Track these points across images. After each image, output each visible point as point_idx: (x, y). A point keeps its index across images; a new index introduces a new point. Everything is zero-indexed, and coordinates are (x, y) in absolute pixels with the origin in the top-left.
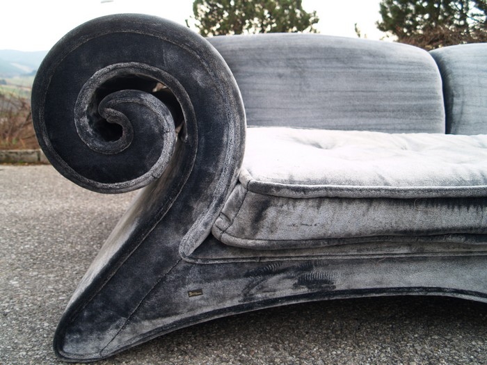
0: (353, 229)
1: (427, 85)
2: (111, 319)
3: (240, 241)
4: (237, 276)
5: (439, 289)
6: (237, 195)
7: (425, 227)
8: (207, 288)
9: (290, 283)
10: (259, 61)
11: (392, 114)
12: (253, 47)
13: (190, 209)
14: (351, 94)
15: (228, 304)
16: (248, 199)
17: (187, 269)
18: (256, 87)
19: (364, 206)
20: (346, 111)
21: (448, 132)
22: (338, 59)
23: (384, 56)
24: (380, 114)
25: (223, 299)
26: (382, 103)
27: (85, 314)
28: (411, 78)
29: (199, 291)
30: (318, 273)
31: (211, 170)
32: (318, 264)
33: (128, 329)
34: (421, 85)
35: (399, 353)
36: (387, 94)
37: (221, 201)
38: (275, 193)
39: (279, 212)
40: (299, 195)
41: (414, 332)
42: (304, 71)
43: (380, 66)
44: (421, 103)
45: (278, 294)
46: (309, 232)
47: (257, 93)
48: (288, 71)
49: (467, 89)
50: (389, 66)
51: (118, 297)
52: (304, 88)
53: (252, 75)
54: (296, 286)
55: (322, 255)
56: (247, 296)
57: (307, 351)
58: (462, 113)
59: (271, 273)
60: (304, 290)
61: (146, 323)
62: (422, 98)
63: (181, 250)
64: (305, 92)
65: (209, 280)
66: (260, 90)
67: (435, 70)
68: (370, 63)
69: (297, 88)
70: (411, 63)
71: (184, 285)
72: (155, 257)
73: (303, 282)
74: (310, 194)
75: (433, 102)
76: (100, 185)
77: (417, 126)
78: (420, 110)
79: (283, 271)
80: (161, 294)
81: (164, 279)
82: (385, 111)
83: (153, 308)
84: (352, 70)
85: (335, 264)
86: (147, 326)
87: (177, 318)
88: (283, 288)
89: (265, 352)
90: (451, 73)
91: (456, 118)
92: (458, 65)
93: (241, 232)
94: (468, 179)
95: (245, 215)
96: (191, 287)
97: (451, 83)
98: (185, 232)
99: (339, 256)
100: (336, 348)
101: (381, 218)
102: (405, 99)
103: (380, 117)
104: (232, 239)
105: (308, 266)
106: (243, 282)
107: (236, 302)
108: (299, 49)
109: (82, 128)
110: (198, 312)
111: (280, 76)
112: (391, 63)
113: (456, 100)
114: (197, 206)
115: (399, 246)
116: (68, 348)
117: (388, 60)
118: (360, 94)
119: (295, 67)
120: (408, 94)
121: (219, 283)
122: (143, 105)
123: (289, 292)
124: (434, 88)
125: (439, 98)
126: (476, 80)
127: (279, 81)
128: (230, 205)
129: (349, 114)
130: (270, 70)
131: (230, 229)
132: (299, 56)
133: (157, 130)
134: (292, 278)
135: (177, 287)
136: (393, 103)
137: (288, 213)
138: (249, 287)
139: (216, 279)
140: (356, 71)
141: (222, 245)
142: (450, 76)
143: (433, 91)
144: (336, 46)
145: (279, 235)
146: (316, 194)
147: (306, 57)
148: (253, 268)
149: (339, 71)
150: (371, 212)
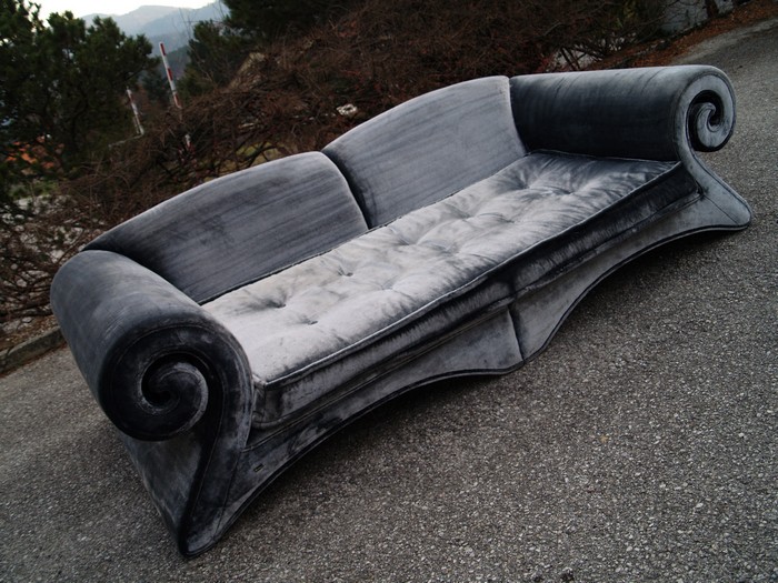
0: (338, 382)
1: (335, 193)
2: (213, 513)
3: (274, 423)
4: (280, 444)
5: (406, 388)
6: (259, 396)
7: (380, 359)
8: (264, 461)
9: (313, 431)
10: (177, 237)
11: (316, 233)
12: (165, 225)
13: (234, 419)
14: (273, 231)
15: (281, 464)
16: (269, 396)
17: (247, 456)
18: (187, 263)
19: (339, 366)
20: (275, 248)
21: (371, 226)
22: (247, 203)
23: (286, 181)
24: (306, 237)
25: (277, 462)
26: (304, 226)
27: (194, 519)
28: (319, 192)
29: (261, 466)
30: (327, 417)
31: (237, 389)
32: (325, 411)
33: (226, 514)
34: (331, 195)
35: (400, 438)
36: (304, 216)
37: (250, 404)
38: (283, 384)
39: (290, 394)
40: (297, 379)
41: (404, 418)
42: (223, 228)
43: (288, 192)
44: (338, 211)
45: (309, 442)
46: (312, 397)
47: (191, 269)
48: (209, 235)
49: (370, 180)
50: (296, 189)
51: (211, 497)
52: (230, 244)
53: (178, 254)
54: (318, 432)
55: (325, 404)
56: (290, 452)
57: (342, 467)
58: (375, 204)
59: (300, 431)
60: (324, 431)
61: (236, 504)
62: (335, 207)
63: (239, 446)
64: (232, 247)
65: (263, 456)
66: (192, 265)
67: (337, 174)
68: (278, 193)
69: (224, 247)
70: (313, 177)
71: (250, 467)
72: (224, 460)
73: (321, 427)
74: (305, 374)
75: (346, 206)
76: (171, 434)
77: (342, 234)
78: (339, 218)
79: (307, 426)
80: (238, 480)
81: (236, 470)
82: (309, 232)
83: (237, 492)
84: (265, 208)
85: (336, 405)
86: (237, 505)
87: (254, 490)
88: (311, 436)
89: (316, 482)
90: (351, 170)
91: (372, 211)
92: (354, 160)
93: (272, 417)
94: (393, 315)
95: (270, 406)
96: (255, 466)
97: (355, 180)
98: (236, 435)
99: (336, 399)
100: (359, 455)
101: (351, 367)
102: (321, 214)
103: (307, 240)
104: (268, 424)
105: (320, 415)
106: (285, 446)
107: (285, 461)
108: (208, 208)
109: (145, 406)
110: (265, 478)
111: (204, 242)
112: (297, 185)
113: (365, 195)
114: (238, 416)
115: (370, 375)
116: (192, 548)
117: (292, 182)
118: (280, 227)
119: (213, 228)
120: (323, 207)
121: (271, 455)
122: (178, 373)
123: (315, 437)
124: (342, 193)
125: (350, 199)
126: (375, 168)
127: (205, 248)
128: (258, 404)
129: (280, 249)
130: (193, 241)
131: (264, 419)
132: (211, 215)
133: (193, 383)
134: (313, 428)
135: (246, 471)
136: (313, 222)
137: (296, 392)
138: (290, 447)
139: (267, 453)
140: (268, 207)
141: (262, 431)
142: (352, 174)
143: (343, 195)
144: (240, 189)
145: (296, 407)
146: (308, 373)
147: (218, 213)
148: (287, 435)
149: (254, 213)
150: (345, 367)
